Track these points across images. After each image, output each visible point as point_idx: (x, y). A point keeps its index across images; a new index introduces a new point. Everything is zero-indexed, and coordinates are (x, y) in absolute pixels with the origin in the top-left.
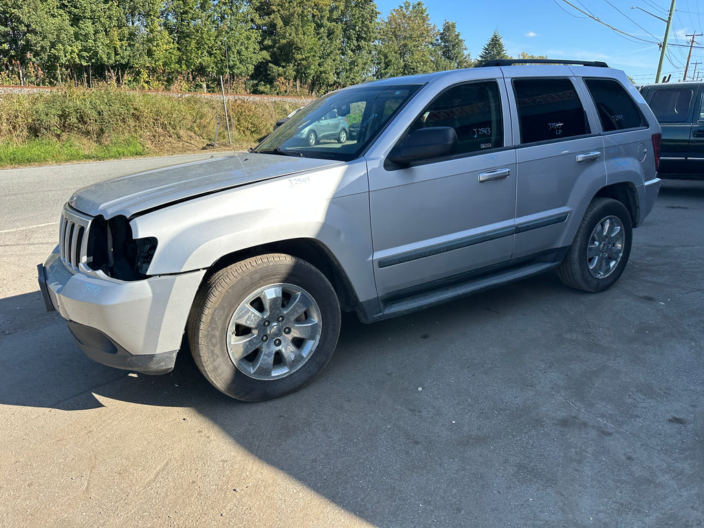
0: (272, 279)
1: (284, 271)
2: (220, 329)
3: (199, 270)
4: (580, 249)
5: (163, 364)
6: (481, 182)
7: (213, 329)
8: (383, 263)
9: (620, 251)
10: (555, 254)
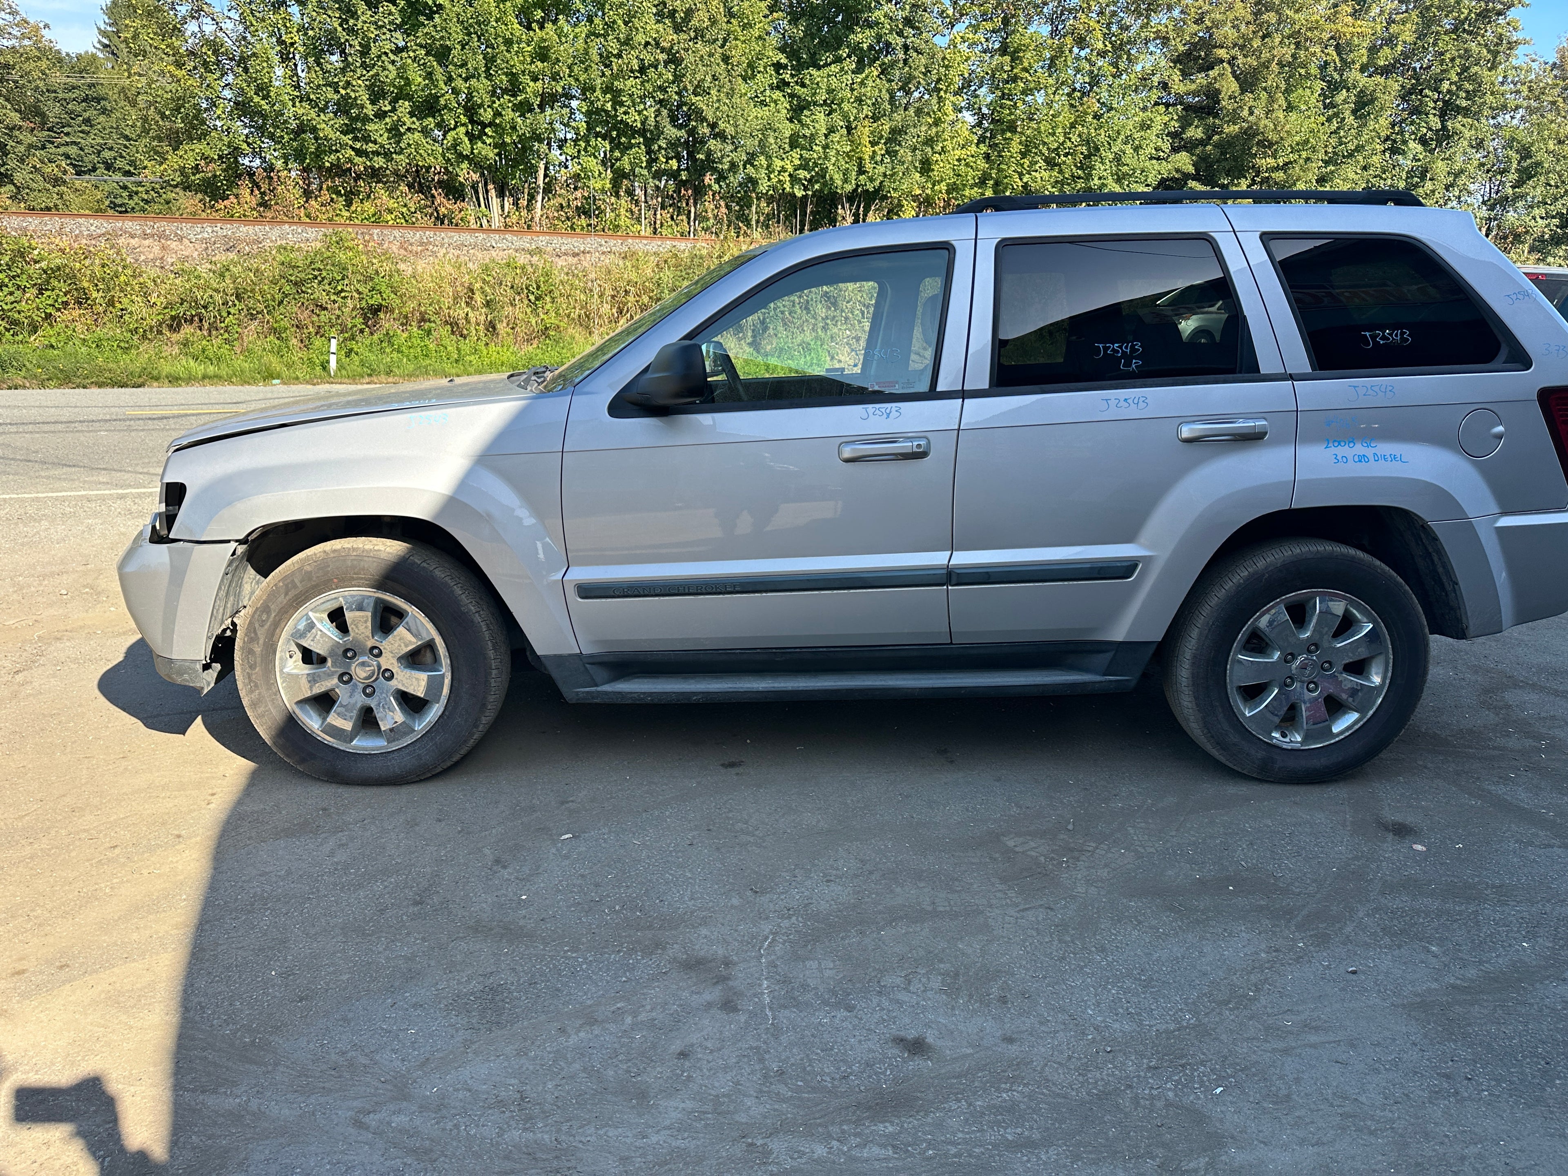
0: (353, 579)
1: (374, 570)
2: (261, 641)
3: (228, 541)
4: (1195, 657)
5: (186, 676)
6: (847, 461)
7: (251, 640)
8: (587, 591)
9: (1378, 689)
10: (1109, 656)
